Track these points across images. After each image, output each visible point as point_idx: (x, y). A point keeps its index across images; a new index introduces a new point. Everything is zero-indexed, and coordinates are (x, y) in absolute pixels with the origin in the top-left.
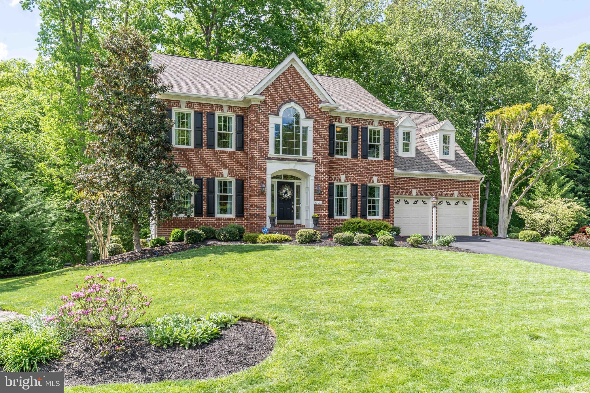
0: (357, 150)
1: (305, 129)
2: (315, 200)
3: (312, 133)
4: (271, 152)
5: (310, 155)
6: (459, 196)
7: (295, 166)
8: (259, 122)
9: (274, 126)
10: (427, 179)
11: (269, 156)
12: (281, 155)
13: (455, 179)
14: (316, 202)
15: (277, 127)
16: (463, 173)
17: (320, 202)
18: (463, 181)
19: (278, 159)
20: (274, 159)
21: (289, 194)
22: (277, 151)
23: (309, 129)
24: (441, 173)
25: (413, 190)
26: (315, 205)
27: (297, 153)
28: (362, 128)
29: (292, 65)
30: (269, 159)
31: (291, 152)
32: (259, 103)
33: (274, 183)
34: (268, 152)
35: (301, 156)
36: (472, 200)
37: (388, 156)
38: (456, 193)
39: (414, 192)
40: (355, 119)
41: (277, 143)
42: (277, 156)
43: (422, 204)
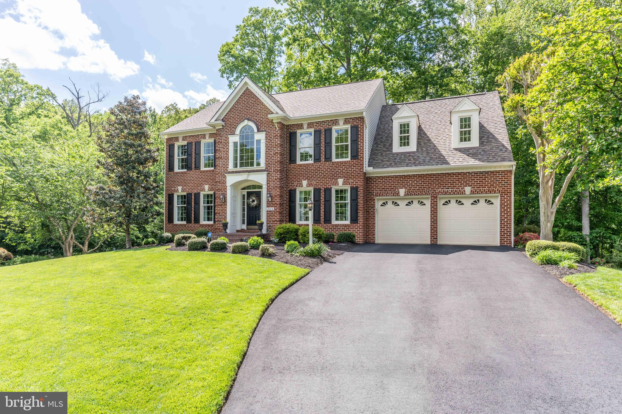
0: (320, 153)
1: (259, 142)
2: (267, 207)
3: (265, 144)
4: (231, 167)
5: (263, 165)
6: (472, 192)
7: (248, 177)
8: (221, 142)
9: (233, 144)
10: (420, 176)
11: (229, 170)
12: (239, 169)
13: (465, 171)
14: (268, 209)
15: (235, 144)
16: (477, 163)
17: (272, 209)
18: (481, 173)
19: (236, 172)
20: (233, 172)
21: (255, 203)
22: (236, 166)
23: (262, 141)
24: (444, 166)
25: (400, 190)
26: (267, 211)
27: (252, 165)
28: (325, 130)
29: (247, 88)
30: (230, 173)
31: (247, 165)
32: (221, 127)
33: (243, 193)
34: (228, 167)
35: (255, 167)
36: (499, 197)
37: (355, 154)
38: (468, 190)
39: (402, 192)
40: (317, 123)
41: (235, 159)
42: (235, 170)
43: (418, 205)
